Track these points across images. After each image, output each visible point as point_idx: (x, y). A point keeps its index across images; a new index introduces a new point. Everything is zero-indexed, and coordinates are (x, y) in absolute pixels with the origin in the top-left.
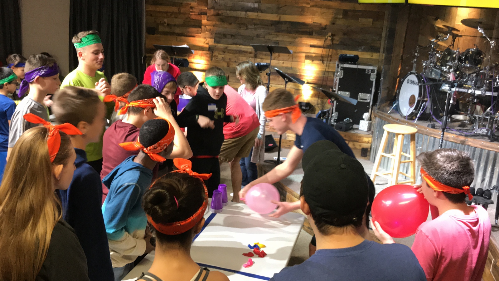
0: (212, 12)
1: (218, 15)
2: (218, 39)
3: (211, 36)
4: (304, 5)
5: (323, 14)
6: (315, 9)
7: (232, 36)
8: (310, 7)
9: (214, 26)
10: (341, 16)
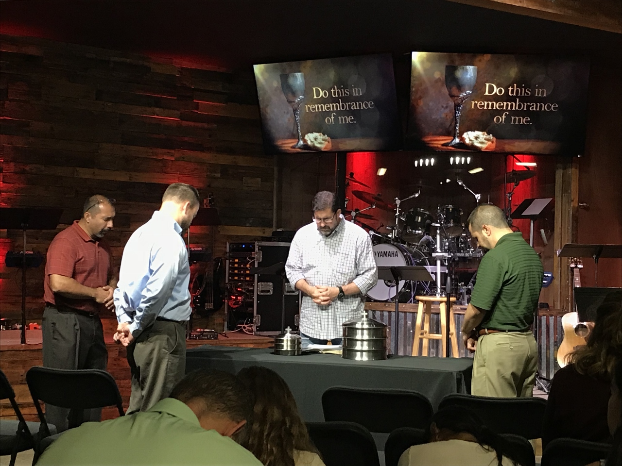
0: (13, 167)
1: (23, 172)
4: (165, 157)
5: (193, 171)
6: (181, 163)
8: (176, 160)
10: (219, 175)
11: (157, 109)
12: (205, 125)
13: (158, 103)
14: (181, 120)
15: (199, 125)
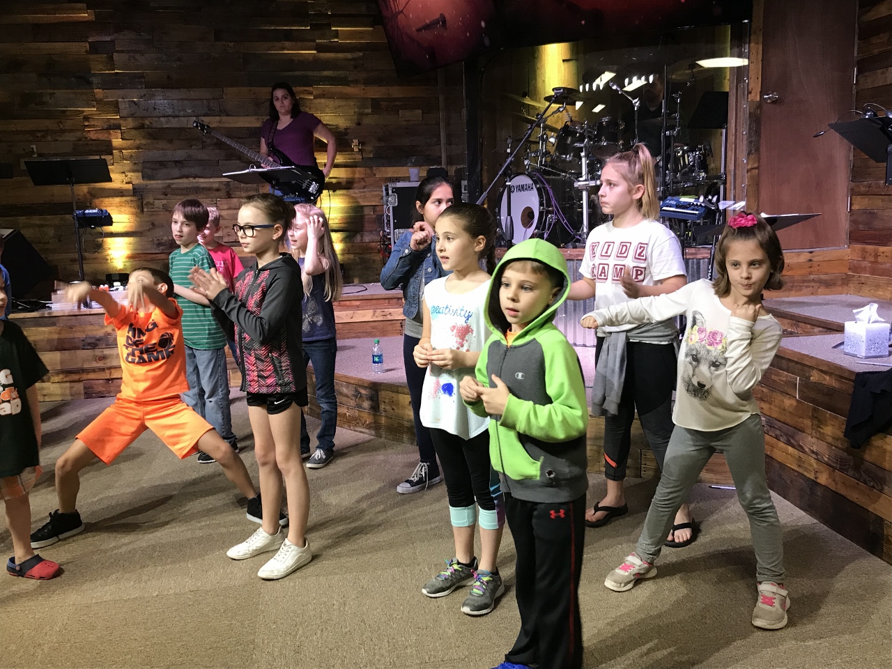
0: (130, 123)
1: (141, 127)
2: (149, 172)
3: (135, 167)
5: (338, 109)
6: (323, 101)
7: (176, 162)
8: (315, 98)
9: (138, 148)
10: (369, 111)
11: (287, 44)
12: (349, 55)
13: (288, 36)
14: (318, 52)
15: (340, 55)
